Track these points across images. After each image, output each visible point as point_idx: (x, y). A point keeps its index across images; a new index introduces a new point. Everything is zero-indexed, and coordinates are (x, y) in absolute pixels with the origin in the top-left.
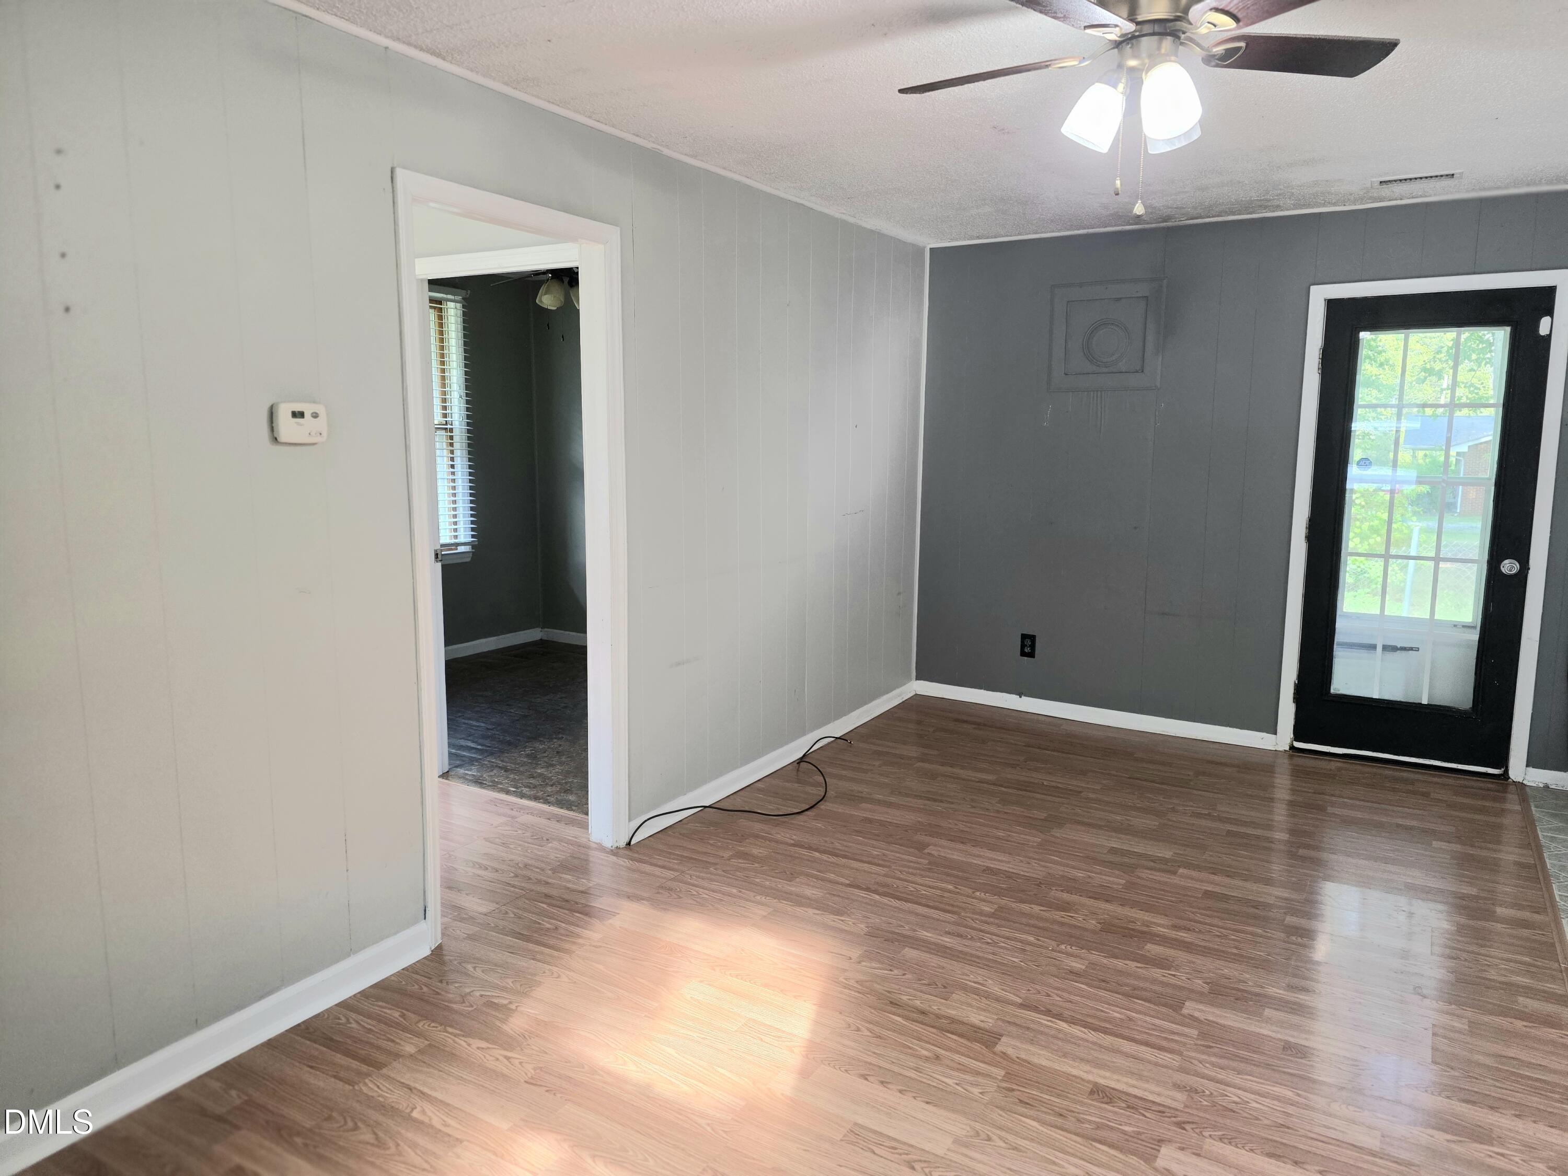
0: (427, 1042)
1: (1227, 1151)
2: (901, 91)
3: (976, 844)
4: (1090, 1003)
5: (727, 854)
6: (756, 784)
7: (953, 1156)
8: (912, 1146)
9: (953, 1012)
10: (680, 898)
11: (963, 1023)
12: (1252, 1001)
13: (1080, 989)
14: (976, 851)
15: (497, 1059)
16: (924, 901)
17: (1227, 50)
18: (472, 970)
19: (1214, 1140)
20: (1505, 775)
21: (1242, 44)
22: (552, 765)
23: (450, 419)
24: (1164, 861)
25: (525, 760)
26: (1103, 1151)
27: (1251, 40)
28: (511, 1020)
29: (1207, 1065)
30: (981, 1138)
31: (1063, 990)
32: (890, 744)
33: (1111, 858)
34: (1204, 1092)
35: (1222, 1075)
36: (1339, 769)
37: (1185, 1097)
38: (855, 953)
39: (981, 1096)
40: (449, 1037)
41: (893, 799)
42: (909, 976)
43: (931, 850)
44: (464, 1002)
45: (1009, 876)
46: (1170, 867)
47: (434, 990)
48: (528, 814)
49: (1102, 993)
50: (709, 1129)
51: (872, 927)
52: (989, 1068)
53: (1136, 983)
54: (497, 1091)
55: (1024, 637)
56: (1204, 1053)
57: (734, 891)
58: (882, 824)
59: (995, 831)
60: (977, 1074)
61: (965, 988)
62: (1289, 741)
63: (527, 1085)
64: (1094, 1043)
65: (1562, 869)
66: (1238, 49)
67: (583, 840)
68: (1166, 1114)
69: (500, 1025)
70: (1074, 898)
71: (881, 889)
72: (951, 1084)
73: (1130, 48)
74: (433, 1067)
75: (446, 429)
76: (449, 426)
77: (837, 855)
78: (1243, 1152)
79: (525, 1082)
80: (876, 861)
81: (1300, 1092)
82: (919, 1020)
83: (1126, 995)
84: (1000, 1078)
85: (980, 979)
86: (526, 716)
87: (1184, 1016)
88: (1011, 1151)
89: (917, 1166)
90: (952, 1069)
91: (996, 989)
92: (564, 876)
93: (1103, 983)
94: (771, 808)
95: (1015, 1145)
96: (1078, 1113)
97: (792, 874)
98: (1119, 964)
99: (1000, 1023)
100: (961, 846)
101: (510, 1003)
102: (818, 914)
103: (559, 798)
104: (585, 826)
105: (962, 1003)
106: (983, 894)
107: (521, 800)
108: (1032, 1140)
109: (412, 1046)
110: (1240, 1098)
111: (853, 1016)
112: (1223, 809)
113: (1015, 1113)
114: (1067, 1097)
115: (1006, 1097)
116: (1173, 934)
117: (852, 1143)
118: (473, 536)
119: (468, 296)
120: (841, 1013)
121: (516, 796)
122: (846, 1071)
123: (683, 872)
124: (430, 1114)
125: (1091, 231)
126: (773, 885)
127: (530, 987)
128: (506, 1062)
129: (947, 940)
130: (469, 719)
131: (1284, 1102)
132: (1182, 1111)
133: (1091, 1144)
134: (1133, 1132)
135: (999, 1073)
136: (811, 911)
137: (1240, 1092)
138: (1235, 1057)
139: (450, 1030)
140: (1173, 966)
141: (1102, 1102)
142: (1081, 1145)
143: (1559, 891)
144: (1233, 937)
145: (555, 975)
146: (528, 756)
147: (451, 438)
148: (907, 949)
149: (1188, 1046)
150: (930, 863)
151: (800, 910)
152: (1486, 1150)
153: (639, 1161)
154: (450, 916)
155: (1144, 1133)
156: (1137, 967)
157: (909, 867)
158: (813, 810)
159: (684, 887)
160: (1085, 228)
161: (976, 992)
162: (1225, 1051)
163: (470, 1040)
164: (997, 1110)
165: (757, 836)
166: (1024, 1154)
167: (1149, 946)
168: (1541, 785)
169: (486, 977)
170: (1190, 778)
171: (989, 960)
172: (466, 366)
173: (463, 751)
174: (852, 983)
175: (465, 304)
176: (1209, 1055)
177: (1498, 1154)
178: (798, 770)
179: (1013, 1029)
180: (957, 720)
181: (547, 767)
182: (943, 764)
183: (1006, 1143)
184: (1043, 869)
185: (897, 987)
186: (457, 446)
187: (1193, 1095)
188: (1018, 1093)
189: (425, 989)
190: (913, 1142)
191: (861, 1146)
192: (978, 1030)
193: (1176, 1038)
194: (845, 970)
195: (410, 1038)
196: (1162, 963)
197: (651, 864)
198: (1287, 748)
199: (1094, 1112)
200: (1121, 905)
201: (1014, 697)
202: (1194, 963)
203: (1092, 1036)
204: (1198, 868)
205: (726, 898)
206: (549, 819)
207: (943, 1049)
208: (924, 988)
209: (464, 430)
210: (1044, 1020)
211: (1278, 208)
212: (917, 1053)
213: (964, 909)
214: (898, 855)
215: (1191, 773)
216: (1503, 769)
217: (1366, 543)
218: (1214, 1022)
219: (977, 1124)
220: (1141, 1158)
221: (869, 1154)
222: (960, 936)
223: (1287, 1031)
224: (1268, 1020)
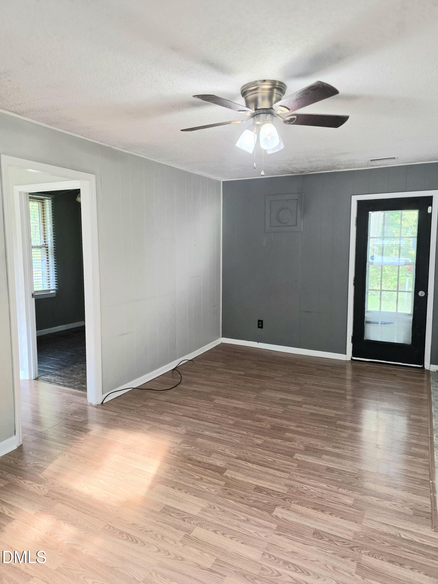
0: (9, 482)
1: (299, 508)
2: (181, 130)
3: (232, 398)
4: (261, 456)
5: (139, 406)
6: (156, 379)
7: (201, 516)
8: (185, 512)
9: (211, 462)
10: (118, 423)
11: (213, 465)
12: (319, 452)
13: (259, 451)
14: (233, 401)
15: (35, 488)
16: (209, 421)
17: (291, 119)
18: (32, 454)
19: (295, 504)
20: (423, 368)
21: (295, 117)
22: (79, 374)
23: (47, 243)
24: (299, 402)
25: (69, 372)
26: (255, 510)
27: (298, 116)
28: (43, 472)
29: (298, 477)
30: (212, 508)
31: (252, 451)
32: (209, 362)
33: (280, 402)
34: (295, 486)
35: (303, 480)
36: (367, 367)
37: (288, 489)
38: (179, 441)
39: (215, 492)
40: (17, 480)
41: (205, 383)
42: (198, 449)
43: (216, 401)
44: (26, 466)
45: (242, 410)
46: (299, 404)
47: (15, 462)
48: (66, 393)
49: (267, 452)
50: (111, 510)
51: (187, 431)
52: (219, 481)
53: (279, 447)
54: (32, 500)
55: (259, 321)
56: (298, 472)
57: (139, 419)
58: (199, 392)
59: (240, 393)
60: (215, 484)
61: (217, 453)
62: (351, 357)
63: (44, 497)
64: (259, 471)
65: (437, 400)
66: (294, 119)
67: (85, 402)
68: (280, 496)
69: (38, 474)
70: (264, 417)
71: (194, 417)
72: (205, 488)
73: (256, 118)
74: (9, 491)
75: (45, 247)
76: (46, 246)
77: (180, 405)
78: (304, 508)
79: (44, 496)
80: (194, 406)
81: (329, 485)
82: (198, 465)
83: (275, 452)
84: (223, 485)
85: (223, 449)
86: (72, 355)
87: (294, 459)
88: (222, 512)
89: (186, 520)
90: (206, 483)
91: (229, 452)
92: (75, 416)
93: (267, 448)
94: (159, 388)
95: (223, 510)
96: (249, 497)
97: (162, 412)
98: (274, 440)
99: (227, 465)
100: (227, 400)
101: (44, 466)
102: (168, 427)
103: (79, 386)
104: (85, 396)
105: (215, 458)
106: (231, 417)
107: (64, 388)
108: (230, 508)
109: (3, 484)
110: (307, 488)
111: (173, 465)
112: (323, 382)
113: (226, 498)
114: (246, 491)
115: (224, 492)
116: (296, 429)
117: (164, 513)
118: (56, 287)
119: (54, 197)
120: (169, 464)
121: (63, 386)
122: (167, 485)
123: (121, 413)
124: (4, 509)
125: (277, 176)
126: (154, 417)
127: (53, 459)
128: (38, 488)
129: (214, 435)
130: (50, 357)
131: (323, 489)
132: (286, 494)
133: (251, 508)
134: (267, 502)
135: (223, 483)
136: (166, 426)
137: (308, 486)
138: (309, 473)
139: (19, 477)
140: (294, 441)
141: (258, 492)
142: (247, 508)
143: (434, 409)
144: (317, 429)
145: (64, 454)
146: (70, 371)
147: (47, 250)
148: (199, 439)
149: (293, 470)
150: (214, 406)
151: (162, 426)
152: (389, 503)
153: (81, 524)
154: (27, 434)
155: (271, 503)
156: (281, 442)
157: (206, 408)
158: (175, 388)
159: (120, 419)
160: (275, 175)
161: (220, 453)
162: (306, 471)
163: (25, 481)
164: (219, 497)
165: (152, 399)
166: (227, 513)
167: (287, 434)
168: (435, 371)
169: (37, 456)
170: (314, 371)
171: (228, 441)
172: (53, 223)
173: (46, 369)
174: (176, 452)
175: (52, 200)
176: (300, 473)
177: (393, 504)
178: (173, 373)
179: (231, 467)
180: (235, 352)
181: (77, 374)
182: (226, 369)
183: (220, 509)
184: (254, 407)
185: (192, 453)
186: (50, 253)
187: (291, 488)
188: (229, 490)
189: (12, 462)
190: (186, 511)
191: (166, 513)
192: (218, 468)
193: (289, 467)
194: (174, 448)
195: (3, 481)
196: (290, 440)
197: (109, 410)
198: (350, 360)
199: (254, 496)
200: (280, 419)
201: (256, 343)
202: (301, 439)
203: (259, 468)
204: (310, 404)
205: (135, 422)
206: (73, 395)
207: (204, 475)
208: (202, 453)
209: (52, 247)
210: (243, 463)
211: (339, 168)
212: (195, 478)
213: (223, 423)
214: (203, 403)
215: (315, 369)
216: (422, 365)
217: (393, 284)
218: (304, 461)
219: (211, 503)
220: (268, 512)
221: (169, 516)
222: (219, 433)
223: (329, 463)
224: (323, 459)
